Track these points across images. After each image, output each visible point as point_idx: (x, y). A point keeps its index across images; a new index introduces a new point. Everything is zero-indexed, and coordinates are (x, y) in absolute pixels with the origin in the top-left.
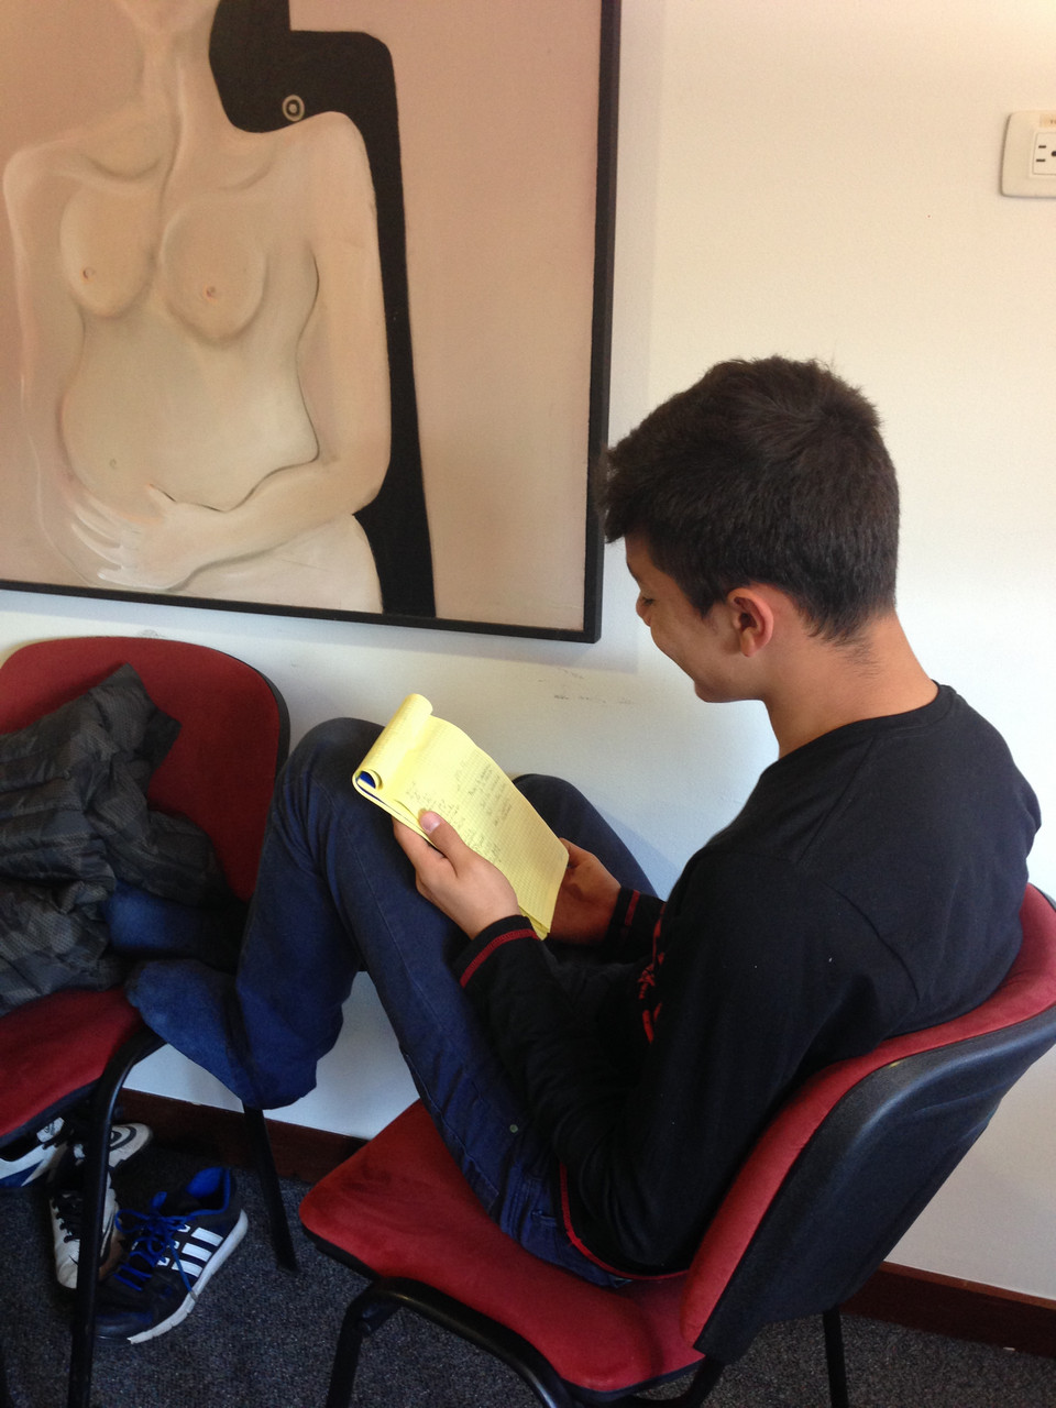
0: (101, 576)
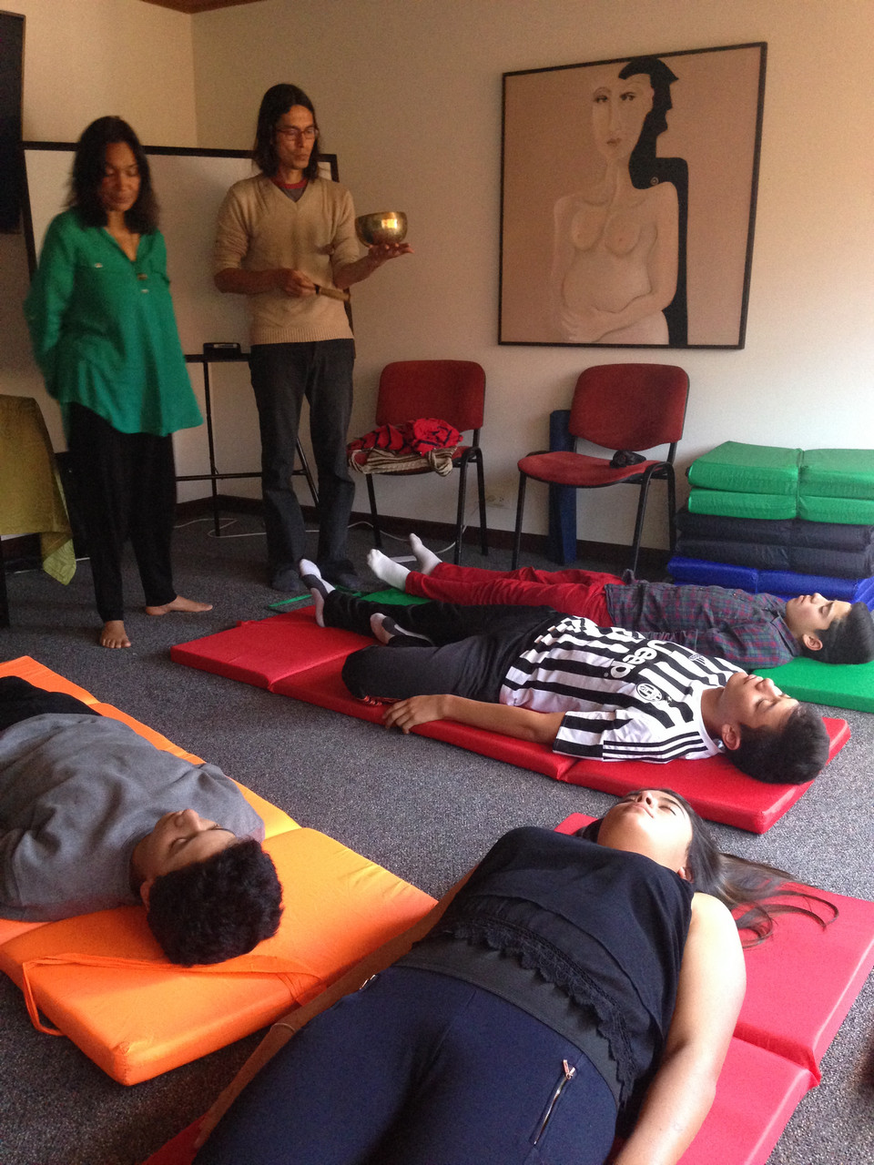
0: (571, 338)
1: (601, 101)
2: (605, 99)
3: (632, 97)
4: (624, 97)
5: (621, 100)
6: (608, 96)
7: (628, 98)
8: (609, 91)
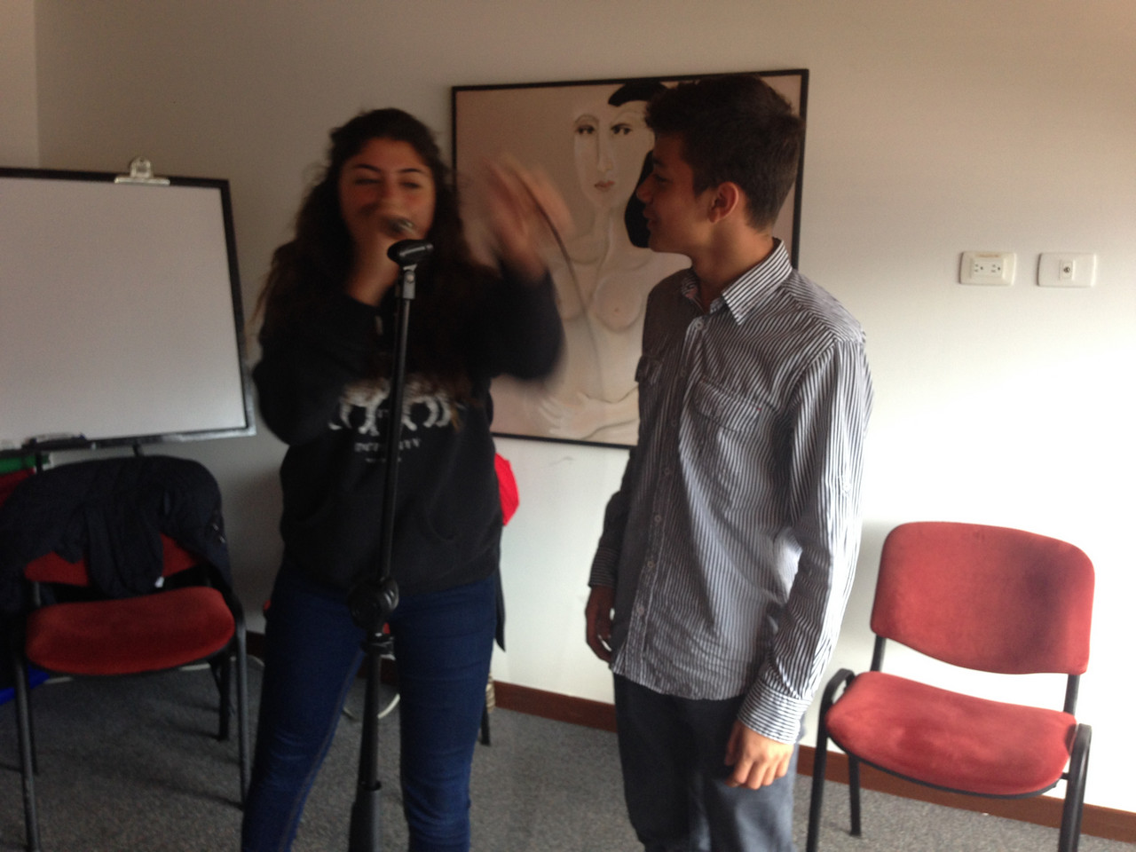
0: (552, 432)
1: (585, 132)
2: (591, 130)
3: (627, 131)
4: (616, 129)
5: (612, 132)
6: (594, 125)
7: (622, 131)
8: (597, 121)
